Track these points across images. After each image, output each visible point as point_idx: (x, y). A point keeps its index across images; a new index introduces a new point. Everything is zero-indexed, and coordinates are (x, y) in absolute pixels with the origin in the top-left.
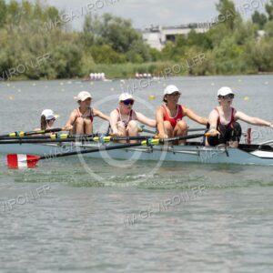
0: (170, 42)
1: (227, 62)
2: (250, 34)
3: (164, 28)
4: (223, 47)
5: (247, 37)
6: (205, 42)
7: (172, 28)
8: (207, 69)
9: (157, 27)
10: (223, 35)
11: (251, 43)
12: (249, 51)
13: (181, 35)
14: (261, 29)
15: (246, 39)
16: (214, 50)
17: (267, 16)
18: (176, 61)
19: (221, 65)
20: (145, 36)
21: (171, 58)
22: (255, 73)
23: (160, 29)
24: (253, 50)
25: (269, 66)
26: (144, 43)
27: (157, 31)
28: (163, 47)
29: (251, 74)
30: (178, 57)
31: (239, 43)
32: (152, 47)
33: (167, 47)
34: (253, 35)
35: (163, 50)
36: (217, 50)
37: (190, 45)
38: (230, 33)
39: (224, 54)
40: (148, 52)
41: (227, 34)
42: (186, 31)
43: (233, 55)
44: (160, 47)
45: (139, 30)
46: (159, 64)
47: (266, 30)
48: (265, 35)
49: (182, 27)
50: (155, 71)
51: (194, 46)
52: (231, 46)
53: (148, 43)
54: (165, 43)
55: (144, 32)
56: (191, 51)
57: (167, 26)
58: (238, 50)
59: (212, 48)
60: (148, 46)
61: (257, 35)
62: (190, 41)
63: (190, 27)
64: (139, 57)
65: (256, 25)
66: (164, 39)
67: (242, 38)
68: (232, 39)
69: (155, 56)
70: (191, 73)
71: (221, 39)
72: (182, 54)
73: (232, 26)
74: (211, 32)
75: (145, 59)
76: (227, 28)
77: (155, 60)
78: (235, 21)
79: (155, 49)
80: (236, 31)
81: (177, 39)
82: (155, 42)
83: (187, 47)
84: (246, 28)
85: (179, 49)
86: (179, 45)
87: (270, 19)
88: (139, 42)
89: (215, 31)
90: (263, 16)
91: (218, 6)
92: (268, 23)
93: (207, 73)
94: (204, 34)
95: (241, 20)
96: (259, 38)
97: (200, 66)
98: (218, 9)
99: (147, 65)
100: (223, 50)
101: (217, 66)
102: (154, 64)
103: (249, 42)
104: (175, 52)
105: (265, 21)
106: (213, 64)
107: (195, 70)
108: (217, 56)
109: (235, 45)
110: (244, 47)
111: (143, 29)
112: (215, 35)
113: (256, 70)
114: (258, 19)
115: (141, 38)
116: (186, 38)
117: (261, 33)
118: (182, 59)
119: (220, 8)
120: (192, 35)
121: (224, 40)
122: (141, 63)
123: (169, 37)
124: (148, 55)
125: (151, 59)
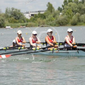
2: (57, 14)
3: (30, 12)
4: (49, 18)
6: (43, 16)
7: (33, 12)
9: (28, 12)
13: (36, 14)
14: (61, 12)
17: (63, 8)
20: (25, 15)
21: (33, 22)
22: (59, 26)
23: (29, 12)
25: (63, 24)
26: (24, 17)
27: (28, 13)
28: (30, 18)
29: (57, 26)
31: (54, 17)
32: (27, 18)
35: (30, 19)
36: (47, 19)
39: (49, 20)
40: (25, 19)
41: (50, 14)
44: (29, 18)
46: (29, 23)
48: (62, 14)
49: (36, 12)
50: (28, 25)
53: (26, 17)
54: (31, 17)
55: (24, 13)
56: (39, 19)
58: (54, 19)
59: (45, 18)
60: (26, 18)
61: (59, 14)
62: (39, 16)
63: (38, 12)
64: (23, 21)
65: (59, 11)
66: (30, 15)
67: (55, 15)
69: (28, 21)
70: (39, 26)
74: (45, 13)
75: (25, 22)
77: (27, 22)
78: (52, 10)
80: (53, 13)
81: (34, 16)
82: (28, 16)
83: (37, 18)
84: (56, 12)
85: (35, 19)
90: (61, 8)
92: (63, 10)
95: (54, 10)
99: (25, 24)
103: (57, 16)
108: (47, 21)
109: (52, 17)
118: (36, 22)
119: (48, 6)
120: (39, 14)
121: (49, 16)
122: (23, 23)
123: (32, 15)
124: (25, 20)
125: (26, 22)
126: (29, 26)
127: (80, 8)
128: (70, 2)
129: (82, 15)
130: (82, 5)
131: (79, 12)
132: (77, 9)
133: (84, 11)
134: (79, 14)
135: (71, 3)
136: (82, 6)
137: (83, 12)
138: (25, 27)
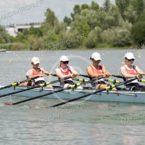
0: (20, 33)
1: (50, 43)
2: (63, 28)
3: (17, 25)
4: (48, 35)
5: (61, 30)
6: (39, 33)
7: (21, 25)
8: (40, 47)
9: (13, 25)
10: (48, 29)
11: (63, 33)
12: (62, 37)
13: (26, 29)
14: (68, 26)
15: (60, 31)
16: (43, 37)
17: (72, 19)
18: (23, 42)
19: (47, 45)
20: (7, 29)
21: (21, 41)
22: (65, 49)
23: (15, 25)
24: (64, 37)
25: (72, 46)
26: (6, 33)
27: (14, 27)
28: (16, 35)
29: (63, 49)
30: (24, 40)
31: (57, 33)
33: (18, 35)
34: (64, 29)
35: (17, 37)
36: (45, 37)
37: (31, 34)
38: (52, 28)
39: (49, 39)
40: (8, 37)
41: (50, 28)
42: (29, 27)
43: (54, 40)
45: (4, 26)
46: (14, 44)
47: (71, 26)
48: (71, 29)
49: (27, 25)
50: (12, 48)
51: (33, 35)
52: (52, 34)
53: (8, 33)
54: (17, 33)
55: (7, 27)
56: (31, 38)
57: (18, 24)
58: (57, 37)
59: (42, 36)
60: (8, 35)
61: (66, 29)
62: (31, 32)
63: (31, 24)
64: (3, 40)
65: (66, 24)
66: (17, 31)
67: (58, 31)
68: (53, 31)
69: (12, 40)
70: (31, 49)
71: (47, 31)
72: (27, 39)
73: (53, 24)
74: (42, 28)
75: (7, 42)
76: (50, 25)
77: (12, 42)
78: (54, 22)
79: (12, 36)
80: (55, 27)
81: (24, 31)
82: (12, 32)
83: (29, 35)
84: (61, 25)
85: (25, 36)
86: (25, 34)
87: (74, 20)
88: (3, 32)
89: (44, 27)
90: (70, 19)
91: (46, 14)
92: (72, 23)
93: (40, 49)
94: (38, 28)
95: (58, 21)
96: (67, 31)
97: (36, 46)
98: (45, 15)
99: (8, 45)
100: (48, 37)
101: (45, 45)
102: (12, 44)
103: (62, 32)
104: (23, 38)
105: (71, 22)
106: (42, 44)
107: (33, 47)
108: (45, 40)
109: (54, 34)
110: (59, 35)
111: (6, 26)
112: (44, 29)
113: (66, 48)
114: (67, 20)
115: (5, 30)
116: (29, 30)
117: (69, 28)
118: (27, 42)
119: (47, 15)
120: (32, 29)
121: (49, 32)
122: (4, 43)
123: (19, 30)
124: (8, 39)
125: (10, 41)
126: (14, 50)
127: (102, 19)
128: (84, 9)
129: (105, 31)
130: (105, 13)
131: (99, 26)
132: (95, 20)
133: (108, 23)
134: (100, 29)
135: (86, 10)
136: (105, 15)
137: (107, 25)
138: (5, 50)
